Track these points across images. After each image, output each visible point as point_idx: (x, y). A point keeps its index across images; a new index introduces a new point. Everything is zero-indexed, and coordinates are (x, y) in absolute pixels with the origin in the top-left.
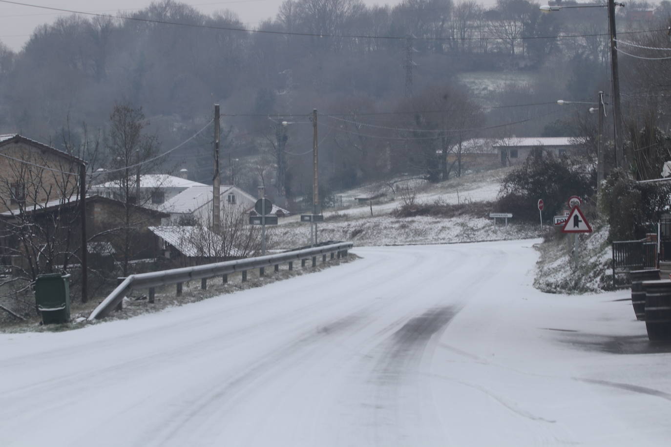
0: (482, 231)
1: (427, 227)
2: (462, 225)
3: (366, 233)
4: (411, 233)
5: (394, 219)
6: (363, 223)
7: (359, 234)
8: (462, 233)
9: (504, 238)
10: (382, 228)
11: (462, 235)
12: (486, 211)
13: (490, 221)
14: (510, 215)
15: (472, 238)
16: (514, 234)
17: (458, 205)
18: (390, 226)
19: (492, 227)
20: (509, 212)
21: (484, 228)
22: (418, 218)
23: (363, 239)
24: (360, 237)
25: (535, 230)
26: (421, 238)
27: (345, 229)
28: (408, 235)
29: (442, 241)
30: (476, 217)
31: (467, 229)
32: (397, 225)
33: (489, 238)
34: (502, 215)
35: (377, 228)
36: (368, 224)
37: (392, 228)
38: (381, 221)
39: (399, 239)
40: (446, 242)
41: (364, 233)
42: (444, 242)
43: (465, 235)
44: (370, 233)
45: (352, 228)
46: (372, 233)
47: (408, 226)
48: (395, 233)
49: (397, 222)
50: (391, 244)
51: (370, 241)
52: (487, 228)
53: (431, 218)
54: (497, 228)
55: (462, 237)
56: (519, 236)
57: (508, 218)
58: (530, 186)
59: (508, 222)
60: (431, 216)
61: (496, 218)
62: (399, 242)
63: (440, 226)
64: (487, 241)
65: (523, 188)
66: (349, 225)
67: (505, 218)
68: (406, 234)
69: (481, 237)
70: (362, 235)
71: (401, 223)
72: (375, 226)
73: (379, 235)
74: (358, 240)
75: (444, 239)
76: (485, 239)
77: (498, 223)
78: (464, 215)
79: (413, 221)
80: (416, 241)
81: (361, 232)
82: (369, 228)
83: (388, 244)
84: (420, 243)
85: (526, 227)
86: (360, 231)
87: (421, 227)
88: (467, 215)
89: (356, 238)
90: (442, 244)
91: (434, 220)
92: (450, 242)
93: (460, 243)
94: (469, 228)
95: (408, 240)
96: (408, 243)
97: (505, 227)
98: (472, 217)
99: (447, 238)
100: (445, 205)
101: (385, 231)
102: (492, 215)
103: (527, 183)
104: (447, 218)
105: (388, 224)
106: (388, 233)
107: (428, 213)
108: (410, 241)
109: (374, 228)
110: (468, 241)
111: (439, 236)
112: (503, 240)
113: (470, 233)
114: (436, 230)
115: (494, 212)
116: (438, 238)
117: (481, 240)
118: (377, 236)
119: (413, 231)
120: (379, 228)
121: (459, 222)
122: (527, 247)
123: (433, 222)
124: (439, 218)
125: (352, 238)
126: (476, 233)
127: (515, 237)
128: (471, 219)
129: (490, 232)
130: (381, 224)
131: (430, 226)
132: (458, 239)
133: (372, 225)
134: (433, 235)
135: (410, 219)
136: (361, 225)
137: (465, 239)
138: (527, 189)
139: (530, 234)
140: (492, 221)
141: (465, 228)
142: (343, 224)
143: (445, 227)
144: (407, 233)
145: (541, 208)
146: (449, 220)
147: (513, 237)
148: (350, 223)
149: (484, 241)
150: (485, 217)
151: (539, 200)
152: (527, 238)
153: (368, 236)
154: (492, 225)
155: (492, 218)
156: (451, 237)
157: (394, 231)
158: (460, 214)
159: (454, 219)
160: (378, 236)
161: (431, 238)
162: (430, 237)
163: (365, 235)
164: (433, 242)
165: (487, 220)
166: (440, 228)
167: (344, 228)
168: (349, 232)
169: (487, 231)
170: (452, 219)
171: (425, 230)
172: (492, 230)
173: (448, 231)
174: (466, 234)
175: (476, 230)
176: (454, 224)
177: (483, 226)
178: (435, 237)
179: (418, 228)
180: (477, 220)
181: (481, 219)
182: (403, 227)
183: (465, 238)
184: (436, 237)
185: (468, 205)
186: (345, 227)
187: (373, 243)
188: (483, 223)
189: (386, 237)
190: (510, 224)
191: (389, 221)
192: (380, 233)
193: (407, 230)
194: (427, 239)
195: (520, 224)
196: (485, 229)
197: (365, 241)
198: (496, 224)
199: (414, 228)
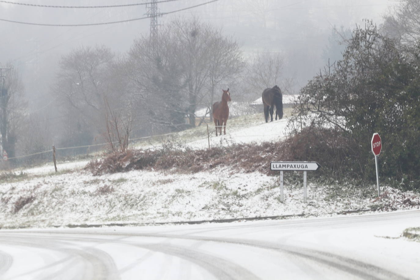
0: (257, 198)
1: (147, 190)
2: (216, 185)
3: (39, 203)
4: (117, 203)
5: (89, 177)
6: (36, 185)
7: (27, 205)
8: (216, 201)
9: (300, 213)
10: (68, 193)
11: (215, 206)
12: (262, 159)
13: (271, 177)
14: (313, 166)
15: (236, 212)
16: (320, 203)
17: (208, 151)
18: (81, 189)
19: (277, 189)
20: (310, 160)
21: (259, 191)
22: (133, 174)
23: (33, 214)
24: (28, 209)
25: (365, 196)
26: (135, 212)
27: (7, 196)
28: (112, 207)
29: (176, 219)
30: (243, 170)
31: (224, 195)
32: (93, 188)
33: (269, 213)
34: (296, 166)
35: (58, 193)
36: (44, 187)
37: (85, 193)
38: (66, 180)
39: (96, 213)
40: (185, 220)
41: (36, 202)
42: (180, 219)
43: (221, 206)
44: (46, 203)
45: (18, 193)
46: (50, 203)
47: (113, 190)
48: (89, 201)
49: (96, 182)
50: (79, 224)
51: (43, 218)
52: (266, 192)
53: (157, 173)
54: (286, 192)
55: (216, 211)
56: (333, 207)
57: (309, 172)
58: (352, 108)
59: (307, 179)
60: (157, 170)
61: (285, 171)
62: (94, 219)
63: (171, 188)
64: (266, 218)
65: (337, 114)
66: (13, 189)
67: (302, 171)
68: (108, 204)
69: (255, 209)
70: (32, 206)
71: (102, 185)
72: (55, 190)
73: (61, 207)
74: (24, 215)
75: (179, 214)
76: (263, 215)
77: (287, 182)
78: (219, 167)
79: (122, 180)
80: (124, 218)
81: (32, 202)
82: (45, 193)
83: (73, 223)
84: (132, 222)
85: (344, 189)
86: (29, 200)
87: (137, 192)
88: (226, 167)
89: (21, 212)
90: (176, 223)
91: (163, 177)
92: (192, 220)
93: (211, 222)
94: (228, 192)
95: (111, 216)
96: (109, 223)
97: (301, 191)
98: (235, 171)
99: (184, 211)
100: (184, 150)
101: (71, 200)
102: (275, 166)
103: (345, 103)
104: (186, 173)
105: (77, 186)
106: (77, 203)
107: (151, 166)
108: (114, 218)
109: (54, 194)
110: (228, 217)
111: (170, 209)
112: (299, 215)
113: (231, 201)
114: (165, 197)
115: (278, 160)
116: (169, 212)
117: (253, 215)
118: (57, 208)
119: (122, 198)
120: (63, 193)
121: (209, 180)
122: (387, 237)
123: (159, 181)
124: (173, 173)
125: (15, 213)
126: (243, 201)
127: (324, 211)
128: (232, 174)
129: (271, 199)
130: (66, 187)
131: (153, 189)
132: (207, 215)
133: (49, 188)
134: (159, 206)
135: (117, 176)
136: (33, 188)
137: (223, 215)
138: (343, 114)
139: (354, 204)
140: (275, 178)
141: (222, 192)
142: (4, 186)
143: (183, 191)
144: (110, 202)
145: (377, 150)
146: (191, 176)
147: (319, 211)
148: (14, 184)
149: (260, 218)
150: (261, 171)
151: (374, 134)
152: (349, 212)
153: (41, 209)
154: (275, 187)
155: (276, 173)
156: (192, 210)
157: (86, 198)
158: (211, 167)
159: (199, 175)
160: (59, 209)
161: (155, 212)
162: (152, 210)
163: (36, 206)
164: (158, 221)
165: (265, 176)
166: (172, 192)
167: (4, 194)
168: (12, 200)
169: (267, 198)
170: (197, 175)
171: (145, 197)
172: (275, 196)
173: (187, 198)
174: (224, 204)
175: (244, 196)
176: (200, 184)
177: (257, 188)
178: (161, 211)
179: (130, 192)
180: (245, 176)
181: (253, 174)
182: (104, 191)
183: (222, 212)
184: (165, 211)
185: (228, 150)
186: (6, 193)
187: (47, 222)
188: (258, 181)
189: (72, 210)
190: (311, 184)
191: (81, 181)
192: (61, 203)
193: (111, 197)
194: (147, 214)
195: (332, 183)
196: (262, 194)
197: (35, 218)
198: (284, 184)
199: (124, 193)
